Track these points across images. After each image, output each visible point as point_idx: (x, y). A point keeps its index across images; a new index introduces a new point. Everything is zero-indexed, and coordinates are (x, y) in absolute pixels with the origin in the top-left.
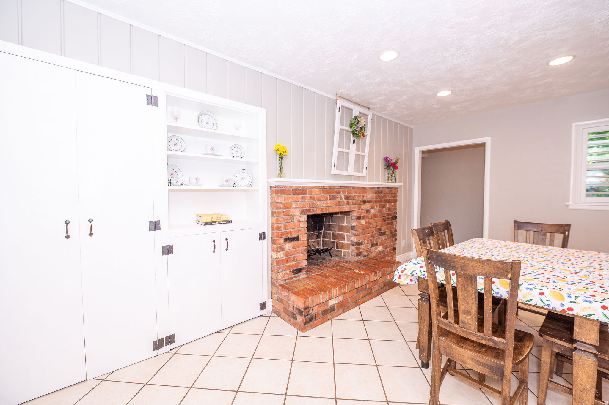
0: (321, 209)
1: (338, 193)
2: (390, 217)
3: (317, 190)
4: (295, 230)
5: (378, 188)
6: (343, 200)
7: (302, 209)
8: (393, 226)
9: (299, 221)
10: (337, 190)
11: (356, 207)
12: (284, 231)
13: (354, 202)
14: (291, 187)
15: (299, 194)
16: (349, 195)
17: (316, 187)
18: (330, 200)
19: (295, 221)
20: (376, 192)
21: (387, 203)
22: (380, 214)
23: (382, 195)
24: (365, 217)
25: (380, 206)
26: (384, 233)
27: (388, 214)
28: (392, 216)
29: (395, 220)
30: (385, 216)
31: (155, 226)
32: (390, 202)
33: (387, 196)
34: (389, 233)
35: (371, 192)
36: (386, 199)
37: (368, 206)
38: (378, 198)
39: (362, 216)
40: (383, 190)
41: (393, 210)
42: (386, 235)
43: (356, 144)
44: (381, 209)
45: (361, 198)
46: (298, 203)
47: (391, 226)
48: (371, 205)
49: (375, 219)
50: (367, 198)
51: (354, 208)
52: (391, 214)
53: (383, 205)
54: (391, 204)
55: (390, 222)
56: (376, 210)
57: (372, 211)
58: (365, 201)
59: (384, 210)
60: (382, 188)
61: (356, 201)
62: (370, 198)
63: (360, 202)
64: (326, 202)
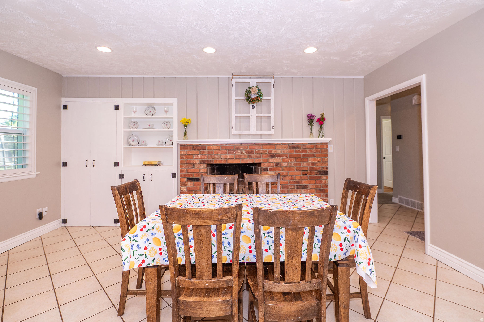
0: (220, 160)
1: (238, 149)
2: (315, 171)
3: (215, 146)
4: (195, 173)
5: (292, 143)
6: (244, 154)
7: (201, 160)
8: (321, 181)
9: (198, 168)
10: (237, 146)
11: (261, 160)
12: (186, 173)
13: (258, 155)
14: (192, 145)
15: (198, 149)
16: (252, 150)
17: (214, 144)
18: (229, 154)
19: (195, 167)
20: (290, 148)
21: (308, 158)
22: (297, 168)
23: (300, 150)
24: (274, 169)
25: (298, 160)
26: (306, 186)
27: (312, 169)
28: (318, 171)
29: (325, 175)
30: (307, 170)
31: (116, 164)
32: (314, 157)
33: (309, 151)
34: (315, 187)
35: (283, 147)
36: (306, 154)
37: (279, 160)
38: (293, 153)
39: (270, 168)
40: (301, 145)
41: (321, 165)
42: (308, 189)
43: (255, 108)
44: (299, 163)
45: (268, 153)
46: (198, 156)
47: (317, 181)
48: (282, 159)
49: (290, 172)
50: (276, 152)
51: (258, 161)
52: (316, 169)
53: (302, 159)
54: (317, 159)
55: (315, 177)
56: (290, 164)
57: (285, 164)
58: (274, 155)
59: (305, 164)
60: (300, 144)
61: (261, 155)
62: (280, 153)
63: (267, 156)
64: (225, 155)
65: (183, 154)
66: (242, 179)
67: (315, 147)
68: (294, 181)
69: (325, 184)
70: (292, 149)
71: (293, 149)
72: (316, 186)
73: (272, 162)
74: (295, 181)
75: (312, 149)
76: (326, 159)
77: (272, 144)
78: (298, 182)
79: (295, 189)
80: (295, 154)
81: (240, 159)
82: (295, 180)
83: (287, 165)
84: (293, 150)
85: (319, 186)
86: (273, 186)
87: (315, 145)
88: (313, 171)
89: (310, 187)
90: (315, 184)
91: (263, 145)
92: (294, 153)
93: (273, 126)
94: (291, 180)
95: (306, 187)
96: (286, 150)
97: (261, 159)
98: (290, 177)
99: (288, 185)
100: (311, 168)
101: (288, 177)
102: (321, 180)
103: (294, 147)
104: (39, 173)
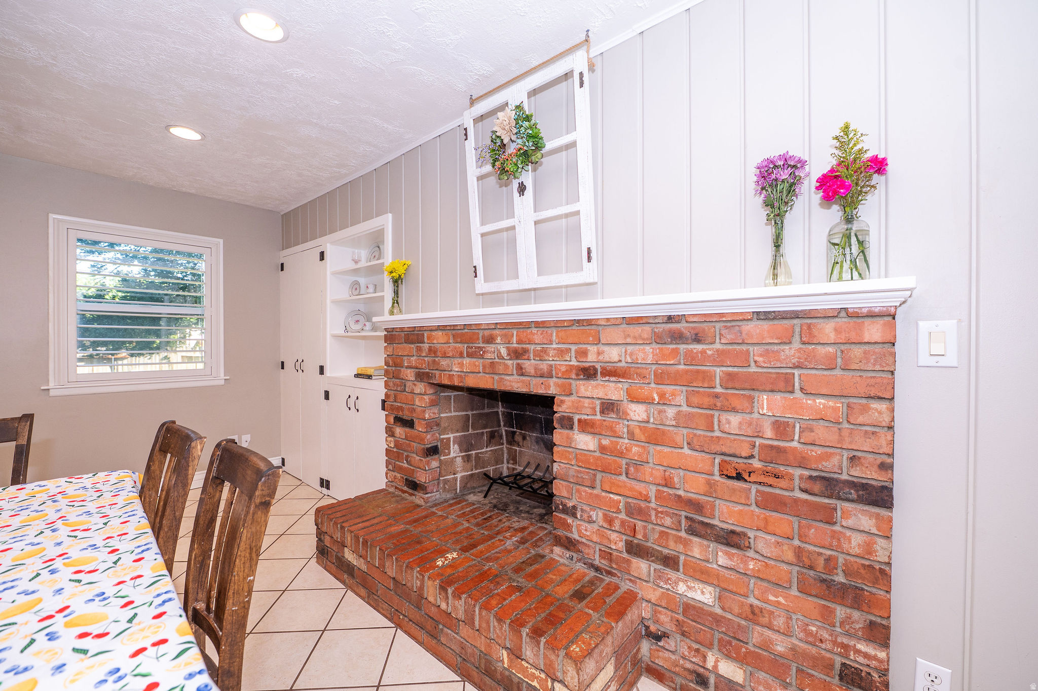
0: (449, 375)
1: (490, 340)
2: (797, 472)
3: (440, 333)
4: (408, 406)
5: (670, 319)
6: (503, 358)
7: (417, 370)
8: (836, 536)
9: (412, 392)
10: (487, 333)
11: (552, 384)
12: (395, 404)
13: (541, 367)
14: (402, 329)
15: (412, 343)
16: (524, 346)
17: (439, 328)
18: (468, 356)
19: (407, 390)
20: (658, 339)
21: (756, 394)
22: (695, 435)
23: (709, 352)
24: (592, 427)
25: (695, 400)
26: (735, 536)
27: (773, 454)
28: (815, 474)
29: (866, 508)
30: (744, 454)
31: (322, 370)
32: (792, 392)
33: (761, 355)
34: (790, 556)
35: (629, 336)
36: (745, 370)
37: (614, 390)
38: (672, 362)
39: (580, 421)
40: (718, 325)
41: (841, 440)
42: (751, 553)
43: (529, 192)
44: (701, 414)
45: (573, 359)
46: (412, 358)
47: (809, 527)
48: (626, 386)
49: (659, 448)
50: (601, 358)
51: (543, 386)
52: (803, 458)
53: (717, 396)
54: (809, 402)
55: (796, 501)
56: (660, 412)
57: (637, 412)
58: (595, 370)
59: (733, 421)
60: (707, 318)
61: (551, 366)
62: (620, 361)
63: (571, 370)
64: (460, 360)
65: (389, 353)
67: (797, 338)
68: (676, 495)
69: (867, 563)
70: (671, 343)
71: (674, 346)
72: (799, 552)
73: (589, 394)
74: (680, 497)
75: (776, 348)
76: (880, 413)
77: (589, 322)
78: (696, 506)
79: (683, 534)
80: (682, 367)
81: (493, 376)
82: (681, 493)
83: (644, 416)
84: (673, 349)
85: (821, 561)
86: (591, 494)
87: (796, 321)
88: (782, 468)
89: (760, 546)
90: (796, 542)
91: (558, 325)
92: (680, 364)
93: (589, 249)
94: (665, 489)
95: (735, 539)
96: (642, 347)
97: (552, 381)
98: (659, 472)
99: (648, 507)
100: (772, 447)
101: (653, 471)
102: (837, 528)
103: (678, 337)
104: (228, 378)
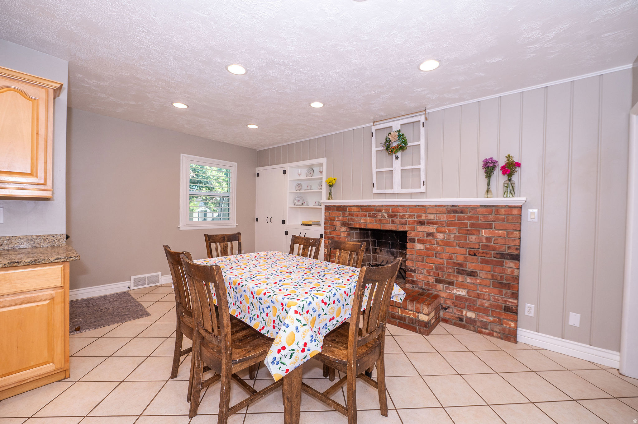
0: (359, 224)
1: (380, 211)
2: (493, 252)
3: (355, 208)
4: (337, 236)
5: (453, 206)
6: (385, 218)
7: (343, 222)
8: (504, 270)
9: (340, 231)
10: (378, 208)
12: (330, 235)
13: (402, 221)
14: (335, 206)
15: (340, 211)
16: (395, 213)
17: (354, 206)
18: (368, 217)
19: (337, 230)
20: (449, 212)
21: (481, 229)
22: (461, 242)
23: (466, 217)
24: (423, 241)
25: (461, 231)
26: (473, 273)
27: (486, 247)
28: (498, 252)
29: (513, 261)
30: (476, 248)
31: (284, 222)
32: (492, 229)
33: (482, 218)
34: (490, 277)
35: (438, 211)
36: (477, 222)
37: (431, 229)
38: (453, 220)
39: (418, 239)
40: (469, 208)
41: (506, 242)
42: (478, 278)
43: (399, 159)
44: (463, 236)
45: (416, 218)
46: (339, 217)
47: (496, 268)
48: (436, 227)
49: (448, 247)
50: (427, 218)
51: (403, 228)
52: (495, 248)
53: (468, 230)
54: (497, 231)
55: (492, 260)
56: (448, 236)
57: (440, 236)
58: (424, 222)
59: (473, 238)
60: (465, 206)
61: (406, 221)
62: (434, 219)
63: (415, 222)
64: (365, 218)
65: (327, 215)
66: (401, 251)
67: (494, 212)
68: (453, 262)
69: (512, 276)
70: (453, 214)
71: (454, 214)
72: (493, 276)
73: (422, 230)
74: (455, 262)
75: (487, 216)
76: (516, 234)
77: (422, 206)
78: (460, 265)
79: (456, 274)
80: (457, 221)
81: (380, 224)
82: (455, 261)
83: (443, 237)
84: (454, 216)
85: (499, 277)
86: (422, 264)
87: (493, 208)
88: (488, 251)
89: (481, 275)
90: (492, 273)
91: (410, 207)
92: (456, 220)
93: (423, 181)
94: (450, 260)
95: (473, 274)
96: (442, 215)
97: (406, 226)
98: (447, 255)
99: (443, 267)
100: (485, 245)
101: (445, 255)
102: (504, 267)
103: (455, 212)
104: (238, 224)
